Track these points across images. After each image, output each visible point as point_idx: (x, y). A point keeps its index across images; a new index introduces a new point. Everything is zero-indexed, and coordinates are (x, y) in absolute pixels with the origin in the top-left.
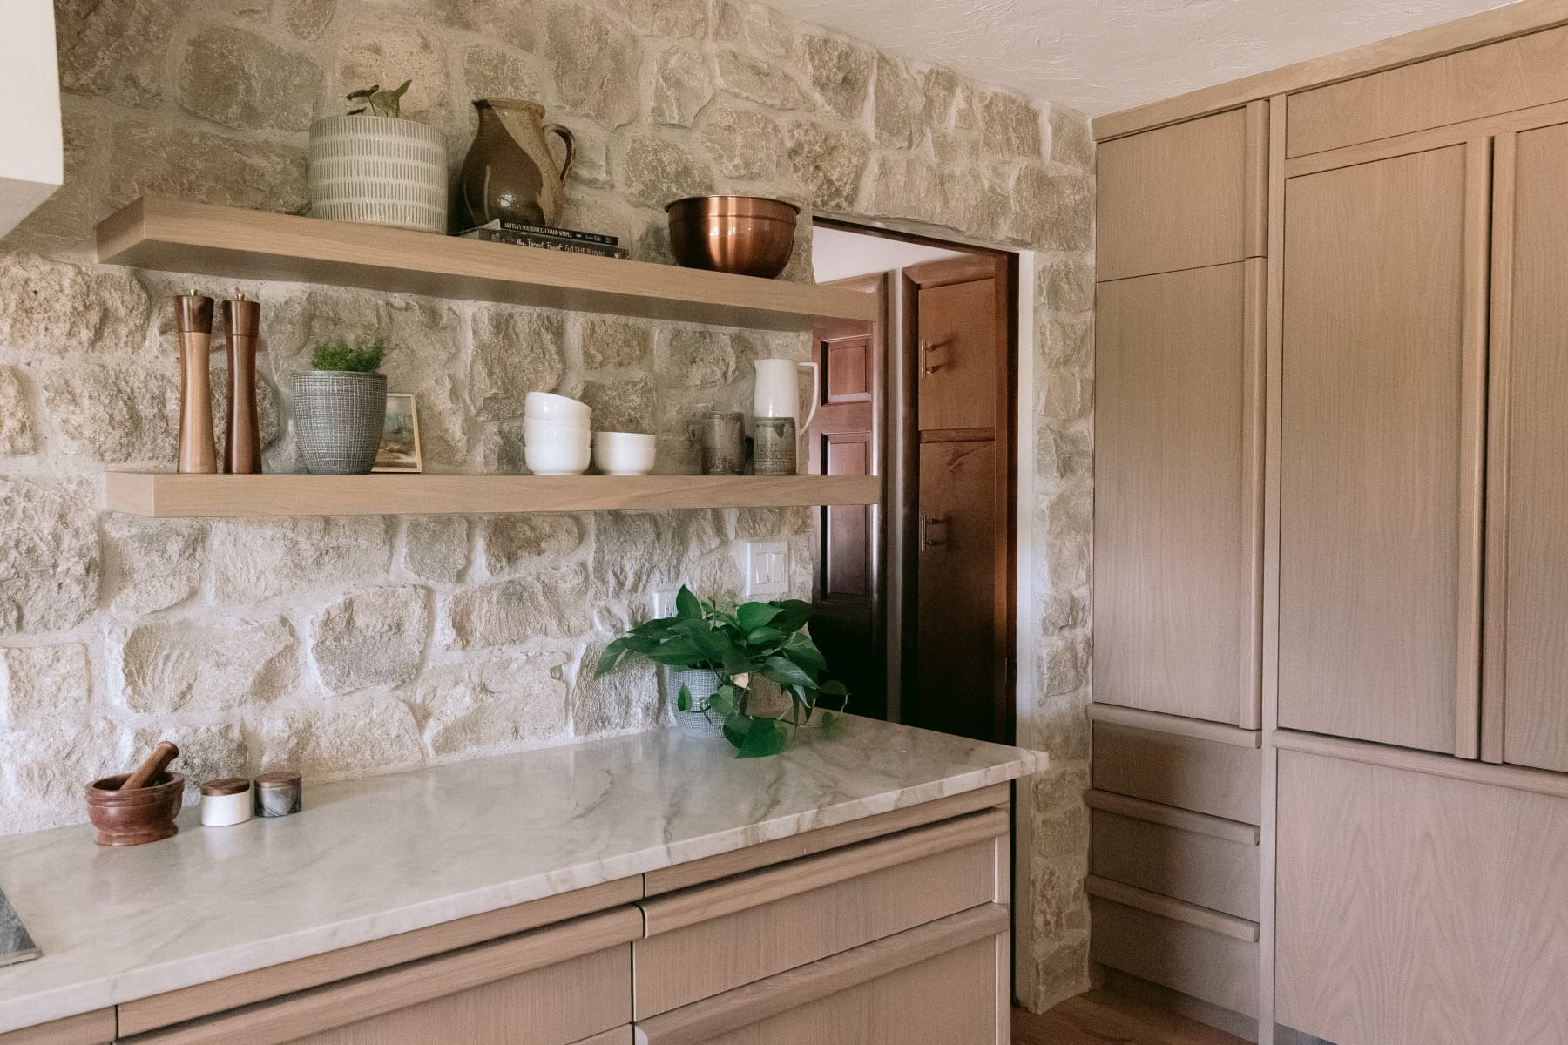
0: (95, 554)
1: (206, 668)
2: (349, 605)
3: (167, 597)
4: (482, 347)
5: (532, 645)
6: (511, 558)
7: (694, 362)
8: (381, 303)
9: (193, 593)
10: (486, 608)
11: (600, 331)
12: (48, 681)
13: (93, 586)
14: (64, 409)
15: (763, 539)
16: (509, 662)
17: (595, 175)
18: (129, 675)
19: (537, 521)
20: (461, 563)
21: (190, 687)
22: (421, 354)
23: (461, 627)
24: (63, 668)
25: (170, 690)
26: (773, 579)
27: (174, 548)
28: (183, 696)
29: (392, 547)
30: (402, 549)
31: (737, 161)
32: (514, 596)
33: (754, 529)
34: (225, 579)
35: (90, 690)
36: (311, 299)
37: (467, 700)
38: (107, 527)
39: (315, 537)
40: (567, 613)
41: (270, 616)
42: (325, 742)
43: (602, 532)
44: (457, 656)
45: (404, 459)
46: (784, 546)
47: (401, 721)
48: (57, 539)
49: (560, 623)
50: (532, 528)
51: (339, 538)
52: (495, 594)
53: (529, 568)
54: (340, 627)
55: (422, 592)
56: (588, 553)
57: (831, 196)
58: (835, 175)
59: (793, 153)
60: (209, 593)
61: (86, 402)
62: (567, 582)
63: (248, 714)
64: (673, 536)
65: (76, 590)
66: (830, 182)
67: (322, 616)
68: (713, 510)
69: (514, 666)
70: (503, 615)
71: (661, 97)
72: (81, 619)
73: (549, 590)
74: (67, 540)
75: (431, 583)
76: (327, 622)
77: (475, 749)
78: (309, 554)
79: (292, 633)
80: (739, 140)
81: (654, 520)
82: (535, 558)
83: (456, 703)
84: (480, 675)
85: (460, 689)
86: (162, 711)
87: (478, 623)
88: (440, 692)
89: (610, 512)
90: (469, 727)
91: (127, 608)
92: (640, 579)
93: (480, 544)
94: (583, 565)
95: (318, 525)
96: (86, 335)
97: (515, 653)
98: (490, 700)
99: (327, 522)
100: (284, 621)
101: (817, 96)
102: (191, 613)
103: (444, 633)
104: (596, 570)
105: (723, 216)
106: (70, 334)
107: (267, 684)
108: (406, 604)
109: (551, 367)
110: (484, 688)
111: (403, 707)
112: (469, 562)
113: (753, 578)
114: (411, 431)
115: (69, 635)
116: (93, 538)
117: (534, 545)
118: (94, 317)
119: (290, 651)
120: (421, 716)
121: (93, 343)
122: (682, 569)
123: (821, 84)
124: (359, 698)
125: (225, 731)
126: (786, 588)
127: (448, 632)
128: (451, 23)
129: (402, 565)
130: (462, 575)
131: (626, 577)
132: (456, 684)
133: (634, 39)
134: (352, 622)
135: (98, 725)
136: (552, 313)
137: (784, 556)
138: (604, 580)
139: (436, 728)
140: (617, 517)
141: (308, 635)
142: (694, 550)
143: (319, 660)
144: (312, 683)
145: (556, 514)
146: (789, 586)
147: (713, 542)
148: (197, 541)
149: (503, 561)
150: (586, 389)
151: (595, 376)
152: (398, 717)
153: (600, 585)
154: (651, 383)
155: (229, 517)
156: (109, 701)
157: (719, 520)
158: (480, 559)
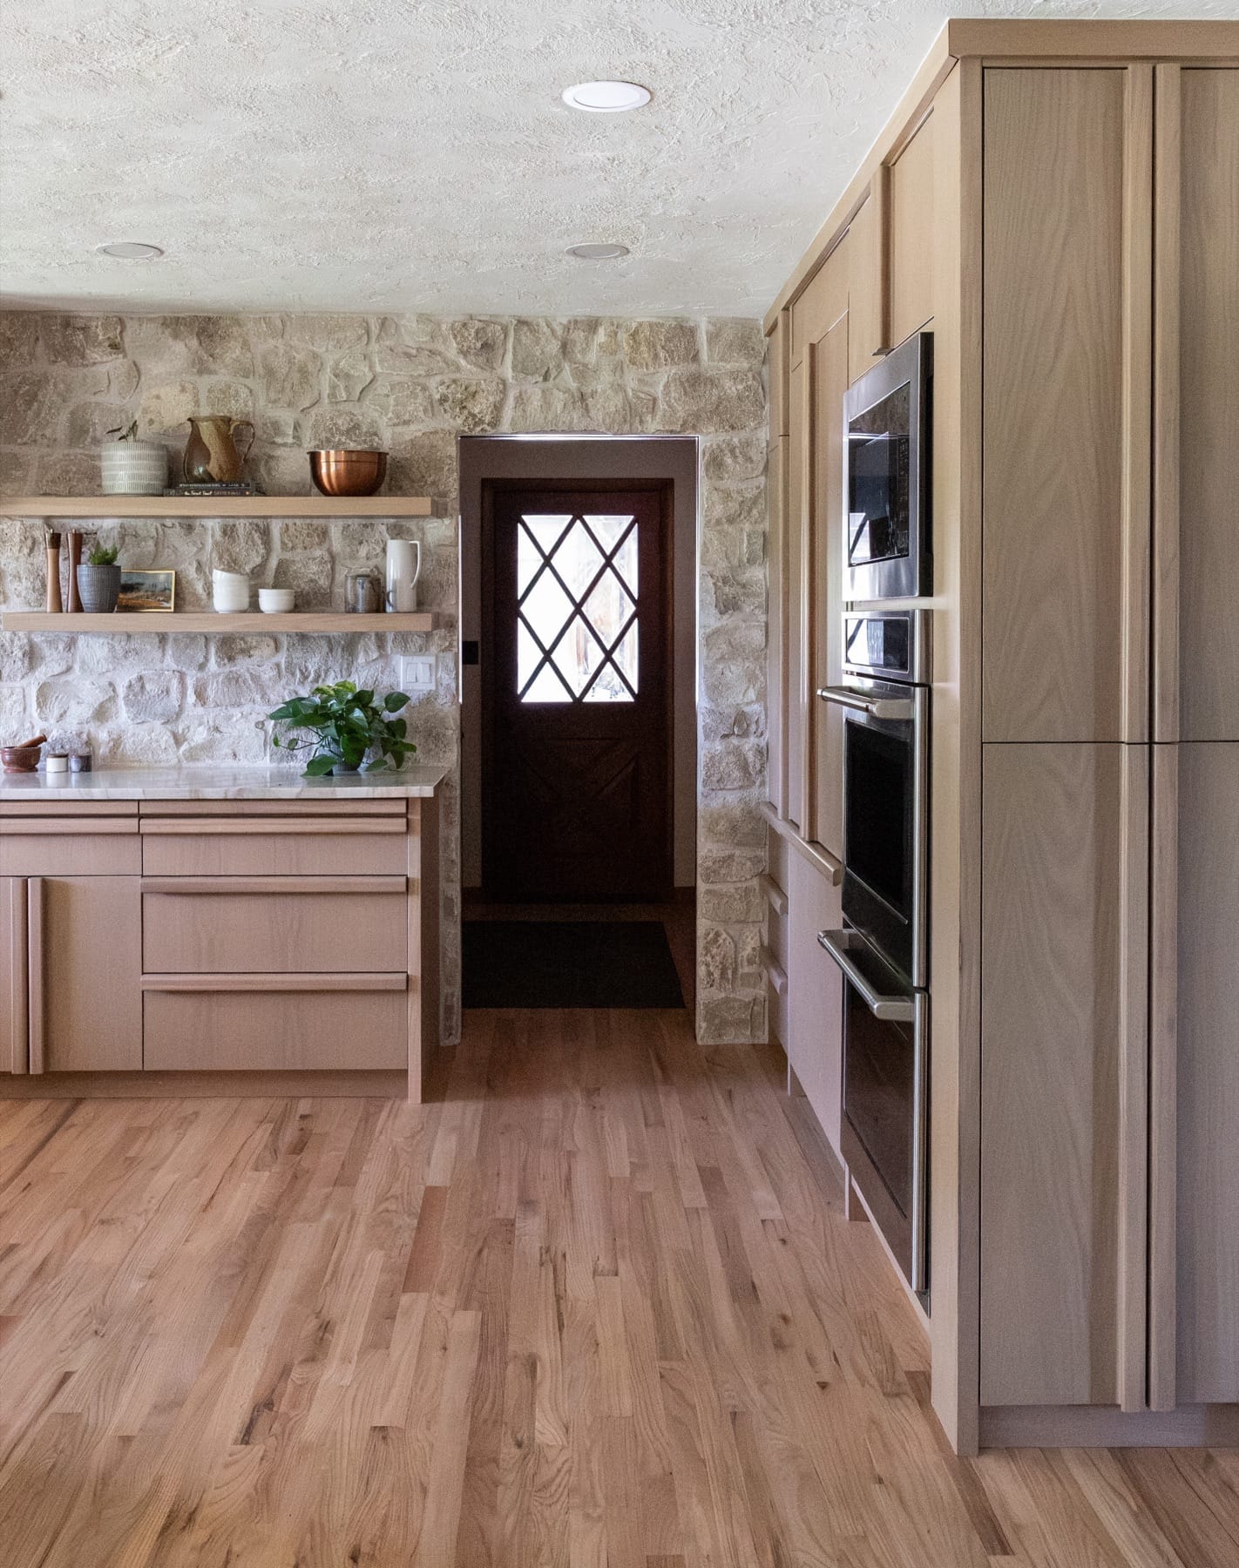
0: (27, 648)
1: (73, 704)
2: (141, 678)
3: (57, 670)
4: (216, 544)
5: (246, 709)
6: (231, 659)
7: (361, 543)
8: (159, 525)
9: (69, 669)
10: (215, 685)
11: (292, 529)
12: (10, 703)
13: (26, 662)
14: (16, 584)
15: (414, 654)
16: (232, 716)
17: (285, 440)
18: (39, 704)
19: (249, 639)
20: (202, 660)
21: (65, 712)
22: (181, 549)
23: (200, 695)
24: (14, 698)
25: (56, 713)
26: (421, 680)
27: (61, 647)
28: (61, 716)
29: (164, 651)
30: (169, 652)
31: (390, 415)
32: (233, 680)
33: (406, 647)
34: (83, 662)
35: (25, 709)
36: (122, 526)
37: (205, 735)
38: (33, 636)
39: (123, 643)
40: (268, 692)
41: (104, 682)
42: (128, 745)
43: (291, 646)
44: (200, 710)
45: (165, 604)
46: (432, 660)
47: (167, 741)
48: (12, 641)
49: (262, 697)
50: (246, 643)
51: (134, 644)
52: (220, 679)
53: (242, 665)
54: (137, 689)
55: (178, 674)
56: (282, 658)
57: (476, 424)
58: (476, 411)
59: (443, 400)
60: (77, 667)
61: (24, 580)
62: (267, 673)
63: (92, 727)
64: (343, 650)
65: (20, 663)
66: (474, 416)
67: (127, 684)
68: (377, 634)
69: (234, 719)
70: (226, 689)
71: (334, 387)
72: (23, 677)
73: (255, 678)
74: (16, 642)
75: (184, 669)
76: (130, 686)
77: (210, 762)
78: (120, 653)
79: (114, 691)
80: (392, 402)
81: (329, 640)
82: (248, 660)
83: (199, 735)
84: (214, 721)
85: (201, 729)
86: (52, 721)
87: (211, 693)
88: (192, 729)
89: (297, 634)
90: (208, 747)
91: (42, 673)
92: (319, 676)
93: (213, 650)
94: (278, 665)
95: (124, 638)
96: (26, 551)
97: (236, 712)
98: (218, 735)
99: (129, 636)
100: (111, 684)
101: (463, 362)
102: (70, 677)
103: (191, 698)
104: (287, 668)
106: (20, 551)
107: (101, 714)
108: (170, 681)
109: (257, 551)
110: (217, 729)
111: (169, 733)
112: (207, 659)
113: (405, 677)
114: (170, 590)
115: (18, 684)
116: (26, 641)
117: (246, 652)
118: (29, 542)
119: (113, 699)
120: (178, 740)
121: (29, 555)
122: (353, 670)
123: (464, 353)
124: (145, 726)
125: (79, 735)
126: (434, 688)
127: (194, 697)
128: (200, 373)
129: (170, 662)
130: (202, 667)
131: (310, 673)
132: (200, 725)
133: (315, 356)
134: (143, 687)
135: (28, 725)
136: (259, 522)
137: (430, 665)
138: (293, 674)
139: (184, 747)
140: (303, 637)
141: (121, 691)
142: (361, 659)
143: (126, 704)
144: (123, 716)
145: (261, 634)
146: (437, 686)
147: (375, 655)
148: (71, 644)
149: (226, 661)
150: (281, 563)
151: (288, 556)
152: (166, 738)
153: (290, 676)
154: (327, 557)
155: (86, 633)
156: (31, 716)
157: (380, 640)
158: (213, 659)
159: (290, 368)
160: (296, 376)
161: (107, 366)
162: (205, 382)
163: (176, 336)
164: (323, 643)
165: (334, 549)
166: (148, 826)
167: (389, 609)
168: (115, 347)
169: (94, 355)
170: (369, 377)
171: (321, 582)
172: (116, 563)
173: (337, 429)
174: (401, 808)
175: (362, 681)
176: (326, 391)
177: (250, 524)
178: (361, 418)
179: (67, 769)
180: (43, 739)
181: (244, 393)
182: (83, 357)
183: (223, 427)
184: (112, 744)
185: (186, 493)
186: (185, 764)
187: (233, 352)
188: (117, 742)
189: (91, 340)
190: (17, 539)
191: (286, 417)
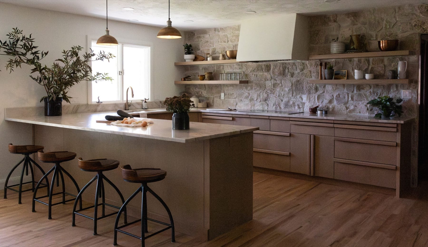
0: (315, 87)
1: (325, 100)
2: (339, 94)
3: (321, 92)
4: (357, 64)
5: (363, 102)
6: (359, 90)
7: (392, 62)
8: (344, 60)
9: (324, 92)
10: (355, 96)
11: (375, 60)
12: (312, 99)
14: (313, 74)
15: (406, 89)
16: (360, 103)
17: (374, 39)
18: (318, 100)
19: (363, 86)
20: (353, 90)
21: (323, 101)
22: (348, 65)
23: (352, 98)
24: (313, 98)
25: (321, 101)
26: (407, 96)
27: (322, 87)
28: (322, 102)
29: (344, 88)
30: (345, 89)
31: (401, 31)
32: (360, 95)
33: (404, 88)
34: (327, 90)
35: (315, 100)
36: (336, 61)
37: (353, 107)
38: (316, 85)
39: (335, 87)
41: (331, 95)
42: (336, 109)
43: (374, 87)
44: (352, 102)
45: (344, 78)
48: (312, 86)
49: (367, 99)
51: (338, 87)
52: (357, 95)
53: (362, 92)
55: (347, 94)
56: (372, 90)
57: (425, 31)
58: (424, 27)
59: (415, 25)
61: (315, 73)
62: (368, 94)
63: (328, 105)
64: (387, 88)
65: (314, 91)
66: (424, 29)
67: (336, 95)
68: (396, 84)
69: (360, 104)
70: (358, 97)
71: (386, 25)
72: (315, 94)
73: (365, 95)
74: (313, 86)
75: (349, 92)
76: (336, 96)
77: (354, 114)
78: (334, 89)
79: (333, 97)
80: (401, 27)
81: (384, 86)
82: (363, 90)
83: (352, 107)
84: (355, 104)
85: (352, 106)
86: (320, 103)
87: (355, 98)
88: (350, 106)
89: (375, 84)
90: (354, 110)
91: (318, 93)
92: (381, 94)
93: (355, 88)
94: (371, 92)
95: (336, 85)
96: (316, 67)
97: (361, 103)
98: (356, 108)
100: (333, 95)
101: (421, 15)
102: (324, 94)
103: (350, 99)
104: (373, 92)
105: (382, 43)
106: (314, 67)
107: (330, 102)
108: (345, 95)
109: (366, 65)
110: (356, 106)
111: (345, 107)
113: (403, 94)
114: (346, 74)
115: (314, 95)
117: (363, 89)
118: (316, 65)
119: (333, 99)
120: (347, 108)
121: (316, 68)
122: (390, 93)
123: (421, 13)
124: (340, 105)
125: (326, 106)
126: (411, 98)
127: (351, 99)
128: (354, 25)
129: (345, 90)
130: (353, 92)
131: (378, 94)
132: (352, 105)
133: (382, 18)
134: (339, 96)
135: (315, 104)
136: (367, 58)
137: (410, 92)
138: (374, 94)
139: (348, 110)
140: (377, 85)
141: (335, 97)
142: (392, 91)
143: (336, 100)
144: (335, 103)
145: (367, 84)
146: (412, 98)
147: (395, 90)
148: (324, 87)
149: (358, 90)
150: (372, 68)
151: (373, 66)
152: (344, 108)
153: (373, 94)
154: (383, 66)
155: (327, 84)
156: (316, 102)
157: (397, 86)
158: (355, 90)
159: (375, 22)
160: (377, 23)
161: (333, 25)
162: (355, 26)
163: (348, 17)
164: (382, 87)
165: (385, 64)
166: (336, 126)
167: (398, 78)
168: (335, 21)
169: (330, 23)
170: (396, 21)
171: (381, 72)
172: (333, 69)
173: (387, 35)
174: (395, 126)
175: (392, 96)
176: (384, 26)
177: (365, 59)
178: (393, 32)
179: (322, 113)
180: (318, 107)
181: (364, 29)
182: (328, 24)
183: (358, 37)
184: (332, 108)
185: (348, 53)
186: (348, 113)
187: (362, 19)
188: (334, 108)
189: (330, 21)
190: (314, 64)
191: (374, 34)
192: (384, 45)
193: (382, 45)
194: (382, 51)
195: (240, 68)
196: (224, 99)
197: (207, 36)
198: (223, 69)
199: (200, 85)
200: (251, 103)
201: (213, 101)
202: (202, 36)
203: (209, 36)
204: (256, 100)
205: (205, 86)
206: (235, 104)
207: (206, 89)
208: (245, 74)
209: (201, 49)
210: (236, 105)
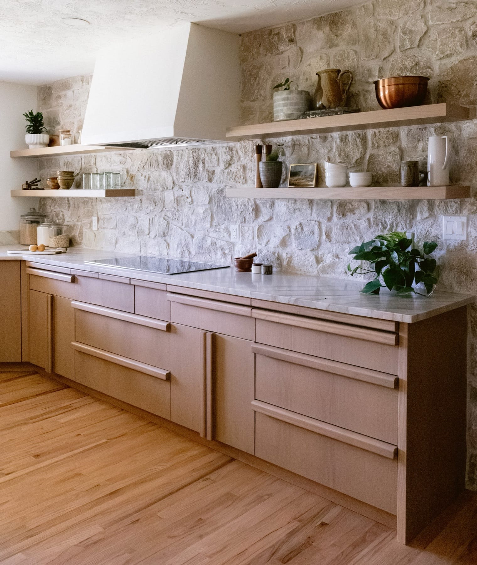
0: (254, 207)
1: (272, 237)
2: (301, 224)
3: (267, 218)
4: (337, 147)
5: (352, 245)
6: (344, 215)
7: (419, 141)
8: (310, 138)
9: (271, 218)
10: (336, 231)
12: (247, 235)
13: (254, 214)
15: (453, 215)
16: (345, 249)
18: (258, 236)
19: (353, 203)
20: (329, 215)
21: (269, 241)
22: (320, 151)
23: (328, 236)
24: (249, 232)
25: (265, 241)
26: (457, 233)
27: (268, 205)
28: (267, 243)
29: (312, 209)
30: (314, 210)
31: (438, 52)
32: (345, 228)
33: (446, 210)
34: (277, 215)
35: (253, 238)
36: (292, 140)
37: (331, 258)
38: (257, 201)
39: (293, 205)
40: (364, 235)
41: (286, 224)
42: (295, 262)
43: (377, 208)
44: (329, 244)
45: (311, 183)
46: (464, 219)
47: (312, 261)
48: (248, 203)
49: (361, 239)
50: (352, 205)
51: (298, 205)
52: (339, 226)
53: (350, 219)
54: (299, 230)
55: (317, 223)
56: (371, 215)
60: (274, 217)
62: (363, 224)
63: (280, 250)
64: (406, 211)
65: (251, 214)
67: (295, 227)
68: (429, 201)
69: (346, 251)
70: (341, 233)
71: (403, 40)
72: (253, 222)
73: (357, 227)
74: (250, 204)
75: (321, 220)
76: (297, 228)
77: (333, 275)
78: (292, 210)
79: (290, 231)
80: (439, 44)
81: (399, 205)
82: (353, 216)
84: (336, 252)
85: (329, 255)
86: (262, 245)
87: (334, 235)
88: (325, 255)
89: (380, 201)
90: (332, 266)
91: (260, 220)
92: (393, 227)
93: (335, 209)
94: (369, 220)
95: (293, 202)
97: (346, 247)
98: (337, 260)
99: (295, 201)
100: (289, 227)
102: (272, 222)
103: (324, 237)
104: (374, 221)
105: (384, 86)
107: (284, 243)
108: (314, 226)
109: (358, 150)
110: (337, 256)
111: (313, 257)
112: (332, 214)
113: (445, 231)
114: (314, 174)
115: (251, 225)
116: (253, 203)
117: (352, 211)
119: (288, 235)
120: (318, 260)
122: (414, 224)
124: (303, 251)
125: (274, 253)
126: (464, 238)
127: (325, 236)
128: (331, 47)
129: (315, 216)
130: (329, 219)
131: (387, 225)
132: (329, 253)
133: (392, 23)
134: (302, 229)
135: (254, 246)
136: (360, 132)
137: (463, 223)
138: (377, 225)
139: (321, 265)
140: (383, 202)
141: (293, 231)
142: (419, 217)
143: (295, 238)
144: (293, 245)
145: (361, 201)
146: (467, 238)
147: (426, 214)
148: (273, 204)
149: (341, 216)
150: (371, 156)
151: (375, 152)
152: (312, 259)
153: (376, 227)
154: (397, 151)
155: (278, 199)
156: (256, 242)
157: (431, 204)
158: (335, 214)
159: (377, 33)
160: (381, 37)
161: (289, 51)
162: (334, 50)
163: (319, 28)
164: (395, 206)
165: (403, 146)
167: (429, 184)
168: (291, 41)
169: (282, 48)
170: (425, 29)
171: (394, 167)
173: (405, 68)
175: (419, 232)
176: (398, 44)
177: (355, 133)
178: (419, 58)
179: (260, 272)
180: (255, 255)
181: (352, 54)
182: (278, 50)
183: (334, 75)
184: (288, 259)
186: (321, 275)
187: (347, 31)
188: (290, 260)
189: (280, 39)
190: (250, 150)
191: (374, 65)
192: (387, 93)
193: (385, 92)
194: (384, 107)
195: (121, 163)
196: (98, 229)
197: (69, 93)
198: (95, 165)
199: (61, 198)
200: (140, 240)
201: (81, 233)
202: (63, 94)
203: (72, 94)
204: (148, 234)
205: (68, 201)
206: (114, 241)
207: (71, 208)
208: (129, 174)
209: (62, 123)
210: (116, 243)
